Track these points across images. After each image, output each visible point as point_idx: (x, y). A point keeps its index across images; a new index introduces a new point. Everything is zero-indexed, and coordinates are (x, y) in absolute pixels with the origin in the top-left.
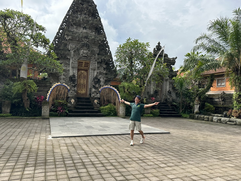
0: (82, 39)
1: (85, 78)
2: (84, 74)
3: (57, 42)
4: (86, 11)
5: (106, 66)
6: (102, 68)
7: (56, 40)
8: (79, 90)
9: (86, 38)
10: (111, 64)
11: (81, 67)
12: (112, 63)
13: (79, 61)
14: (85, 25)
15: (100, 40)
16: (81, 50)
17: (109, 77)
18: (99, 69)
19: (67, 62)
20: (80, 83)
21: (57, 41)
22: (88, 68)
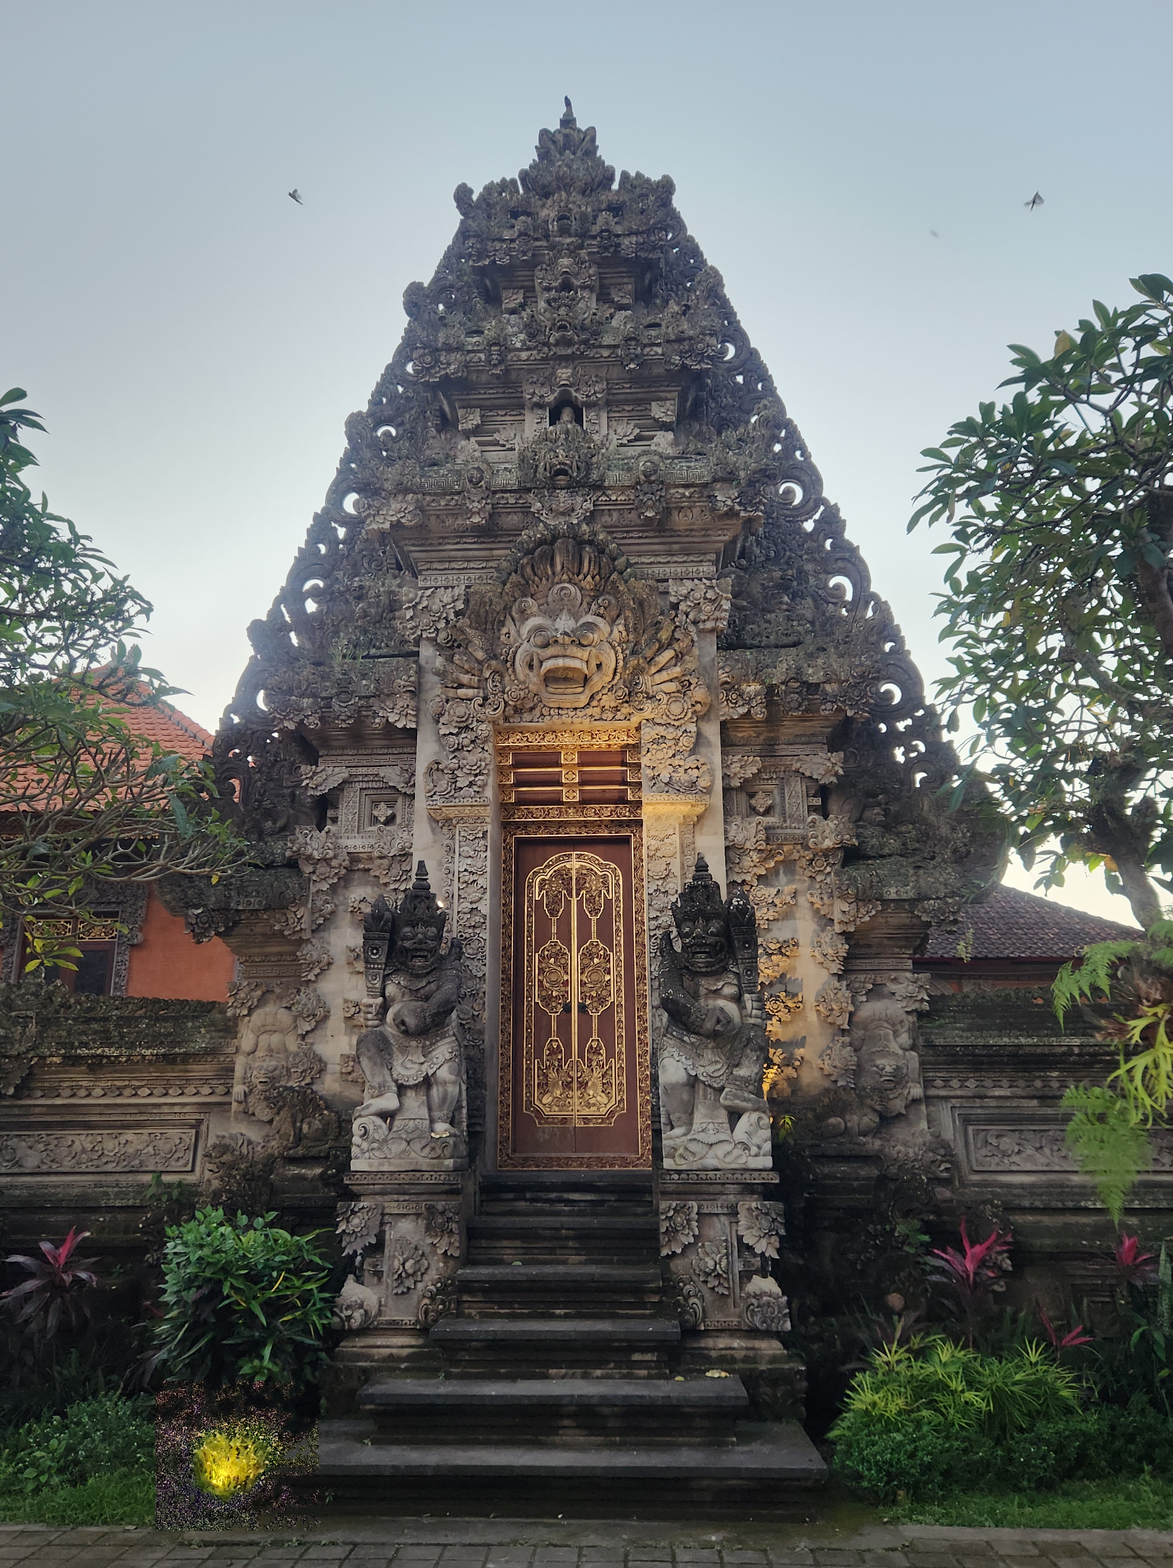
0: (525, 510)
1: (606, 935)
2: (593, 883)
3: (311, 606)
4: (573, 252)
5: (837, 757)
6: (798, 787)
7: (308, 585)
8: (544, 1087)
9: (573, 487)
10: (904, 739)
11: (554, 814)
12: (915, 732)
13: (514, 741)
14: (564, 374)
15: (730, 478)
16: (524, 615)
17: (892, 893)
18: (753, 810)
19: (392, 776)
20: (547, 999)
21: (315, 593)
22: (625, 814)
